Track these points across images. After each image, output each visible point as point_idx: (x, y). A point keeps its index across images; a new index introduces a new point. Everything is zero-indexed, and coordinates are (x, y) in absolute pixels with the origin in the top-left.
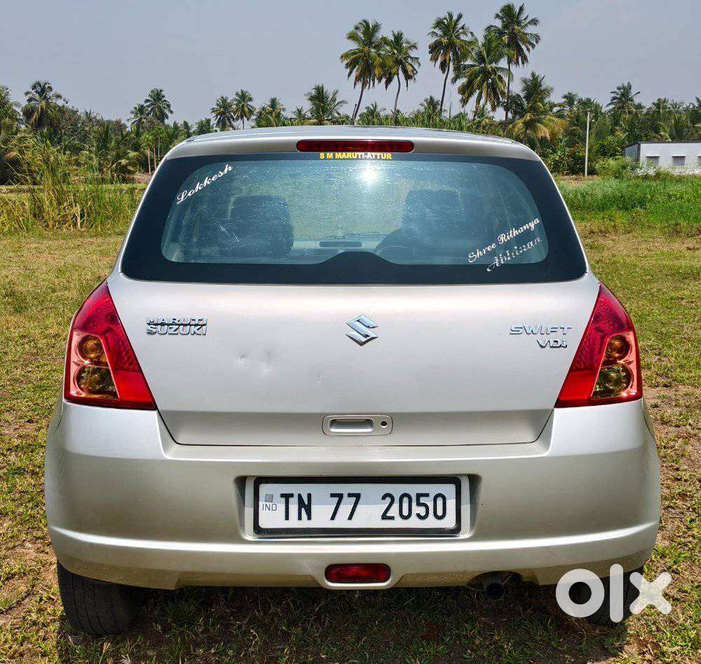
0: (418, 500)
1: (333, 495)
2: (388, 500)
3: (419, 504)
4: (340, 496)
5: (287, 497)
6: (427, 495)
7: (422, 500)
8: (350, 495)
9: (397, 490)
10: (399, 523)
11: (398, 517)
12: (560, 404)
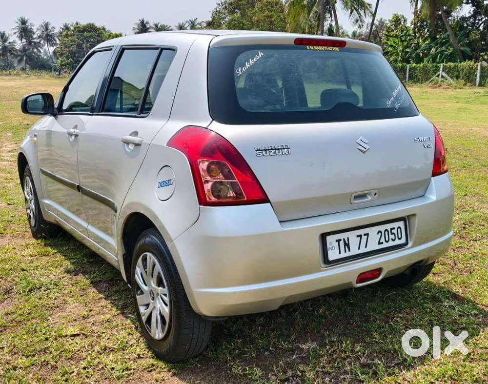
0: (391, 231)
1: (358, 236)
2: (380, 234)
3: (392, 234)
4: (360, 236)
5: (338, 241)
6: (394, 229)
7: (393, 231)
8: (365, 235)
9: (382, 228)
10: (385, 245)
11: (384, 242)
12: (434, 175)
